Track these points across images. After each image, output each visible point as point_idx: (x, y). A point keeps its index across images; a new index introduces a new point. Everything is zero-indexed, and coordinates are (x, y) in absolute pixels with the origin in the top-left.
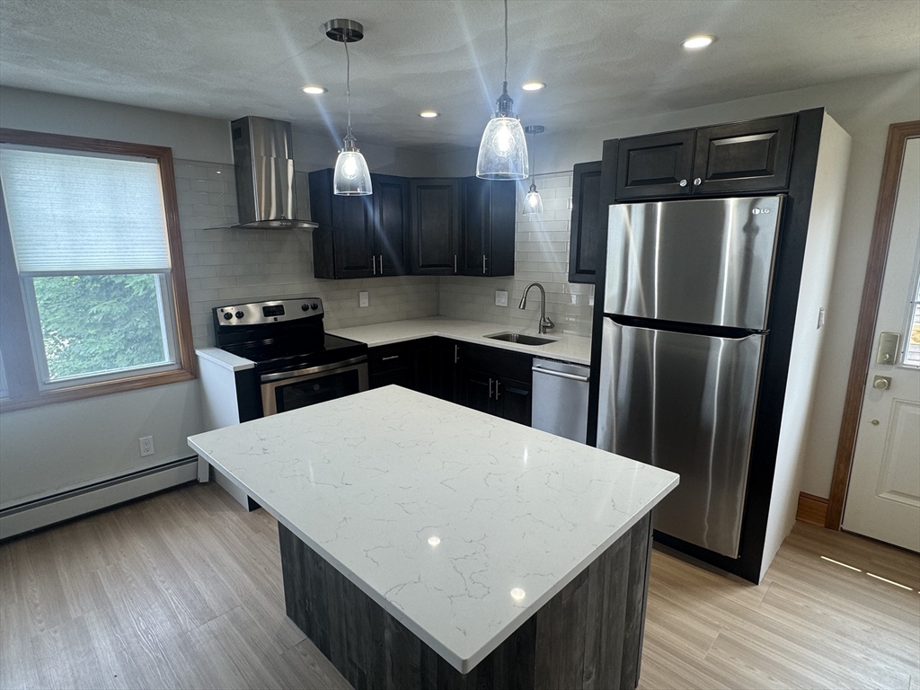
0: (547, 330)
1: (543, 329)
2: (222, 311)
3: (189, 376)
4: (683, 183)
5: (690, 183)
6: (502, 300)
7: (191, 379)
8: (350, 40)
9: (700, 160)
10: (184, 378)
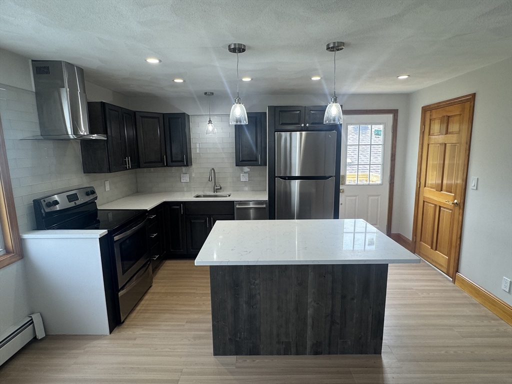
0: (218, 190)
1: (216, 190)
2: (44, 201)
3: (18, 258)
4: (303, 125)
5: (305, 125)
6: (185, 179)
7: (20, 259)
8: (240, 52)
9: (307, 118)
10: (14, 260)
